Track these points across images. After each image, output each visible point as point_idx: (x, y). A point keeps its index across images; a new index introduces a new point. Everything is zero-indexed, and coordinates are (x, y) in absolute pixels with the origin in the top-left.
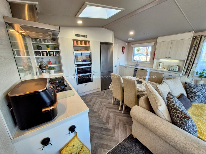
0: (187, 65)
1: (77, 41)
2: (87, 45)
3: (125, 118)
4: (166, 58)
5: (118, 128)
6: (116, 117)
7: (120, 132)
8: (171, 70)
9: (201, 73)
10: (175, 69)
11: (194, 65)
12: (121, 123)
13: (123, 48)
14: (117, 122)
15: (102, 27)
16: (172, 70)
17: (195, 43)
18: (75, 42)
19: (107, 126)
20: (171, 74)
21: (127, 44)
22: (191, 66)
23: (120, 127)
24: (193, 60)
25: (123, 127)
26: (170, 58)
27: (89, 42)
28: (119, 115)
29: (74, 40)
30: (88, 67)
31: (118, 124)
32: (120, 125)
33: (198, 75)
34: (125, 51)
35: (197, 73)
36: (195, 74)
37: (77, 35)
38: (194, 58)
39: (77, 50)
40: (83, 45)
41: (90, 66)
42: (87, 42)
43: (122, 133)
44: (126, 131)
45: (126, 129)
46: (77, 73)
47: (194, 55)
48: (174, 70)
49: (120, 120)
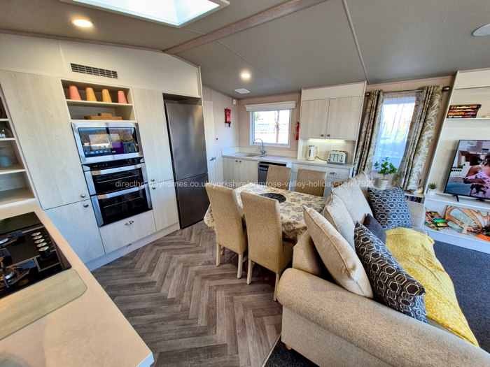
0: (360, 149)
1: (82, 88)
2: (122, 102)
3: (256, 295)
4: (322, 136)
5: (244, 333)
6: (232, 300)
7: (252, 343)
8: (332, 161)
9: (383, 166)
10: (339, 159)
11: (371, 150)
12: (250, 315)
13: (227, 112)
14: (239, 313)
15: (164, 51)
16: (335, 161)
17: (369, 105)
18: (74, 89)
19: (214, 337)
20: (334, 170)
21: (235, 103)
22: (367, 151)
23: (247, 328)
24: (369, 140)
25: (257, 326)
26: (329, 136)
27: (126, 91)
28: (239, 294)
29: (67, 85)
30: (132, 168)
31: (243, 321)
32: (247, 324)
33: (379, 170)
34: (232, 119)
35: (376, 164)
36: (373, 168)
37: (75, 67)
38: (370, 135)
39: (86, 118)
40: (107, 100)
41: (139, 166)
42: (121, 94)
43: (256, 345)
44: (266, 336)
45: (264, 330)
46: (93, 191)
47: (371, 130)
48: (339, 162)
49: (245, 308)
